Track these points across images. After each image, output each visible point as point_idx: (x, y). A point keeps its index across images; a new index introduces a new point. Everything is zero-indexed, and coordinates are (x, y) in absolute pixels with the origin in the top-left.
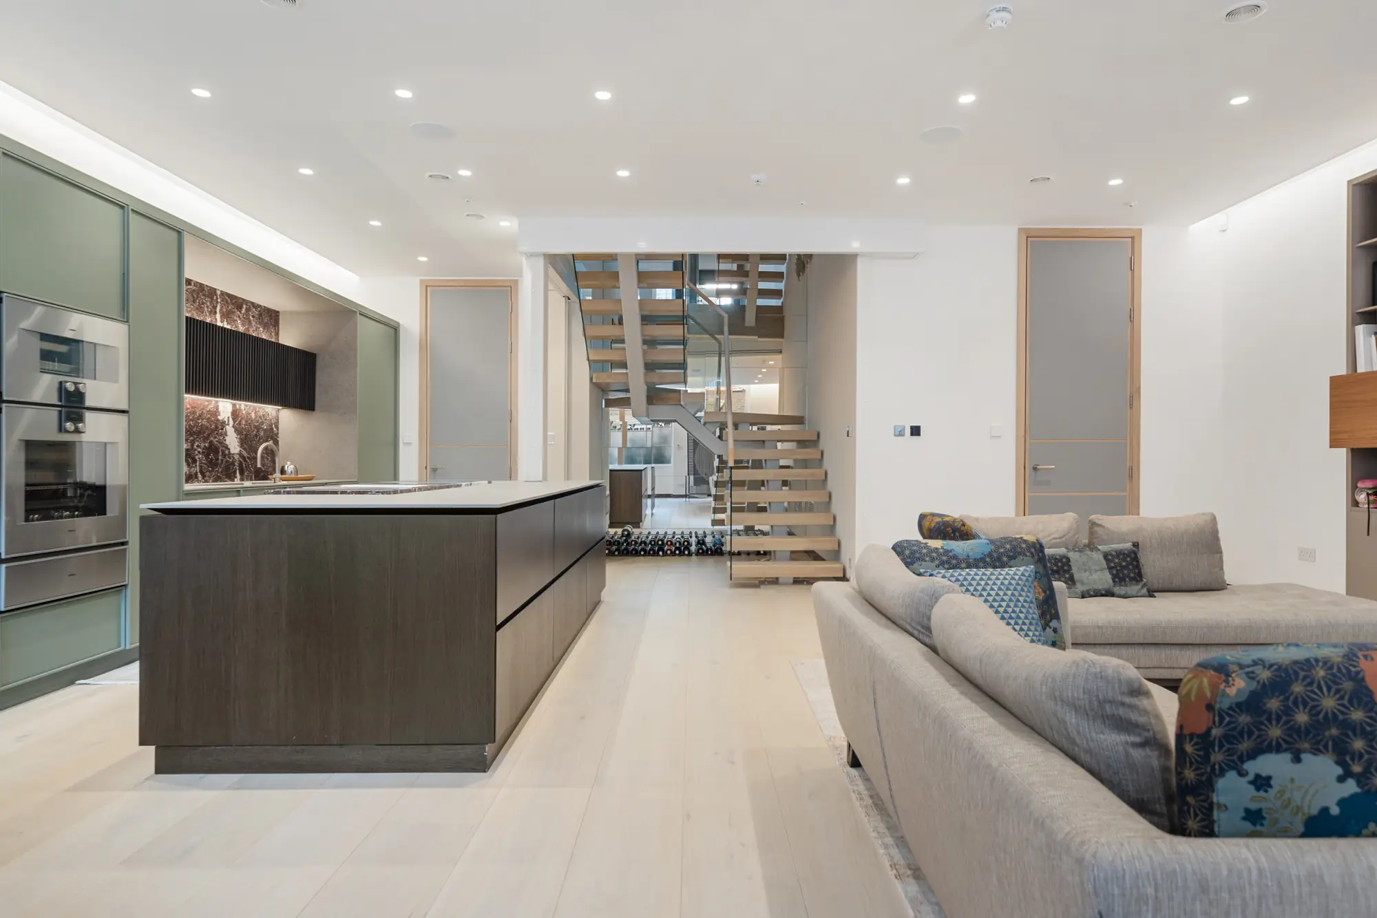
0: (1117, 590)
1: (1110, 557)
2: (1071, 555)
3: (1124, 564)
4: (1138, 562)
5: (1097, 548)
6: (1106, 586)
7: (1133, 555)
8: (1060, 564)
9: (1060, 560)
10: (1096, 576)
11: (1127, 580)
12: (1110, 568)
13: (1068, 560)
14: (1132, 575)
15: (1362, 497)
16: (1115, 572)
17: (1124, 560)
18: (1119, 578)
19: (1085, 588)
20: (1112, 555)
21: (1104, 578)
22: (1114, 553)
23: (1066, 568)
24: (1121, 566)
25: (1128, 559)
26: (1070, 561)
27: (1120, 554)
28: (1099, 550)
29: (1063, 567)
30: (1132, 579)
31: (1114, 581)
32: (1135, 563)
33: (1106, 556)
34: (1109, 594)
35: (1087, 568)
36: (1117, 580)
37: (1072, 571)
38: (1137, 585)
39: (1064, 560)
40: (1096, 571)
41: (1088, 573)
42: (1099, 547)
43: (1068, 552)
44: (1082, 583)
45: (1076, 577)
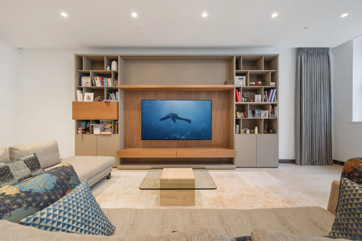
0: (34, 174)
1: (27, 162)
2: (8, 165)
3: (33, 163)
4: (38, 161)
5: (20, 159)
6: (28, 174)
7: (36, 159)
8: (4, 171)
9: (4, 168)
10: (23, 171)
11: (36, 168)
12: (28, 166)
13: (8, 167)
14: (37, 166)
15: (79, 132)
16: (30, 167)
17: (33, 161)
18: (32, 169)
19: (19, 178)
20: (28, 161)
21: (26, 171)
22: (28, 160)
23: (7, 172)
24: (32, 164)
25: (35, 161)
26: (9, 168)
27: (30, 159)
28: (21, 160)
29: (5, 172)
30: (37, 168)
31: (31, 171)
32: (37, 161)
33: (25, 161)
34: (30, 176)
35: (18, 169)
36: (32, 170)
37: (11, 172)
38: (39, 169)
39: (6, 168)
40: (22, 169)
41: (19, 171)
42: (21, 158)
43: (7, 164)
44: (17, 176)
45: (14, 174)
